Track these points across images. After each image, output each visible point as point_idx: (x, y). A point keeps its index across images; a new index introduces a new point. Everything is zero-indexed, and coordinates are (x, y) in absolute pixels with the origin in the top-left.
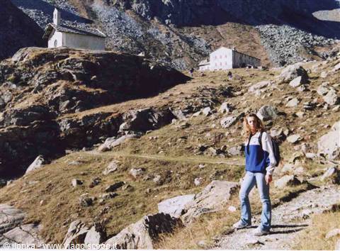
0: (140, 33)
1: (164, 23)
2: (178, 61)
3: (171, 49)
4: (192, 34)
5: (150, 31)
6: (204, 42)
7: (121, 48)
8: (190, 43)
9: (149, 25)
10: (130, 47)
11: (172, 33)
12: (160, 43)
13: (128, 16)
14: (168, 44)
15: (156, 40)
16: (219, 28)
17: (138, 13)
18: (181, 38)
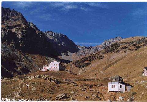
0: (11, 52)
1: (19, 51)
2: (22, 62)
3: (20, 58)
4: (27, 55)
5: (15, 52)
6: (30, 58)
7: (4, 56)
8: (27, 58)
9: (14, 51)
10: (7, 56)
11: (21, 54)
12: (17, 56)
13: (8, 47)
14: (20, 57)
15: (16, 55)
16: (35, 55)
17: (11, 47)
18: (24, 56)
